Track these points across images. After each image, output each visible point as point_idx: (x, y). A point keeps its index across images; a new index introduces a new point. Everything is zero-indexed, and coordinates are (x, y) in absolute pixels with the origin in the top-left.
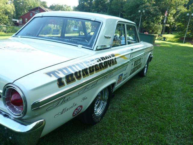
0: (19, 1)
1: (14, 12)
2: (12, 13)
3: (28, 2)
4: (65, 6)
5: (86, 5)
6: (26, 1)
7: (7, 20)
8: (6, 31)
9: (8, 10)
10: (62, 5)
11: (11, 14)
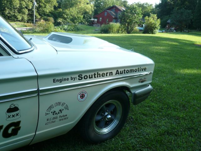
0: (100, 1)
1: (92, 12)
2: (91, 13)
3: (107, 2)
4: (146, 4)
5: (169, 2)
6: (106, 1)
7: (82, 19)
8: (66, 29)
9: (87, 10)
10: (143, 4)
11: (89, 14)
